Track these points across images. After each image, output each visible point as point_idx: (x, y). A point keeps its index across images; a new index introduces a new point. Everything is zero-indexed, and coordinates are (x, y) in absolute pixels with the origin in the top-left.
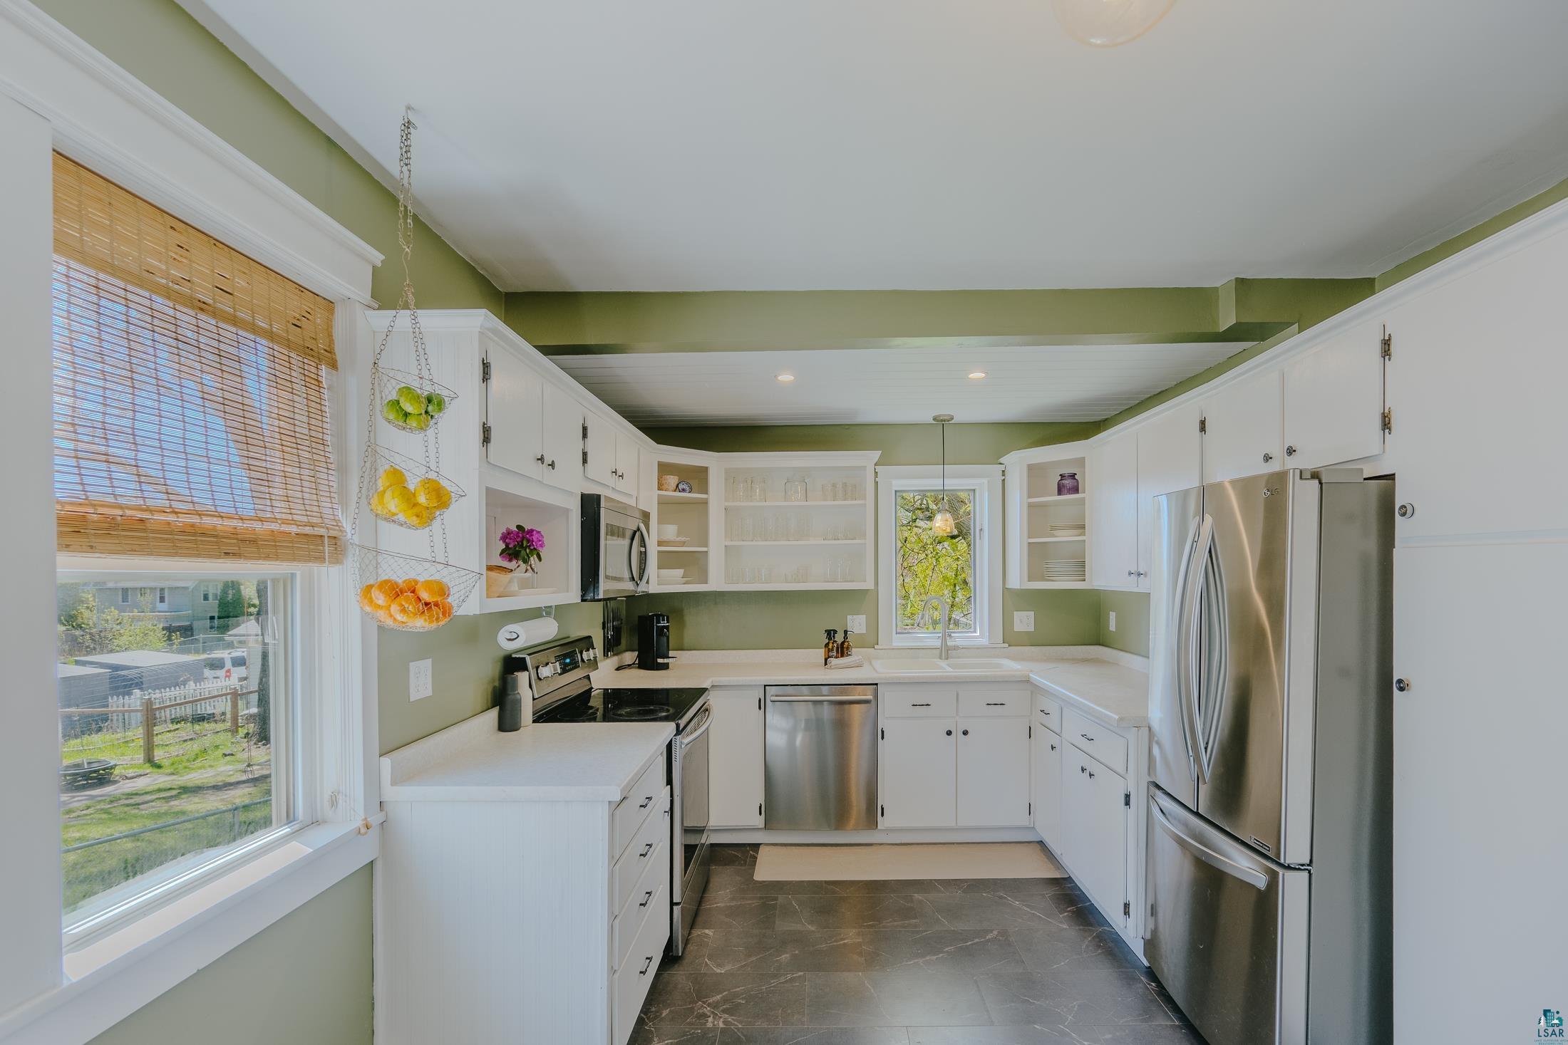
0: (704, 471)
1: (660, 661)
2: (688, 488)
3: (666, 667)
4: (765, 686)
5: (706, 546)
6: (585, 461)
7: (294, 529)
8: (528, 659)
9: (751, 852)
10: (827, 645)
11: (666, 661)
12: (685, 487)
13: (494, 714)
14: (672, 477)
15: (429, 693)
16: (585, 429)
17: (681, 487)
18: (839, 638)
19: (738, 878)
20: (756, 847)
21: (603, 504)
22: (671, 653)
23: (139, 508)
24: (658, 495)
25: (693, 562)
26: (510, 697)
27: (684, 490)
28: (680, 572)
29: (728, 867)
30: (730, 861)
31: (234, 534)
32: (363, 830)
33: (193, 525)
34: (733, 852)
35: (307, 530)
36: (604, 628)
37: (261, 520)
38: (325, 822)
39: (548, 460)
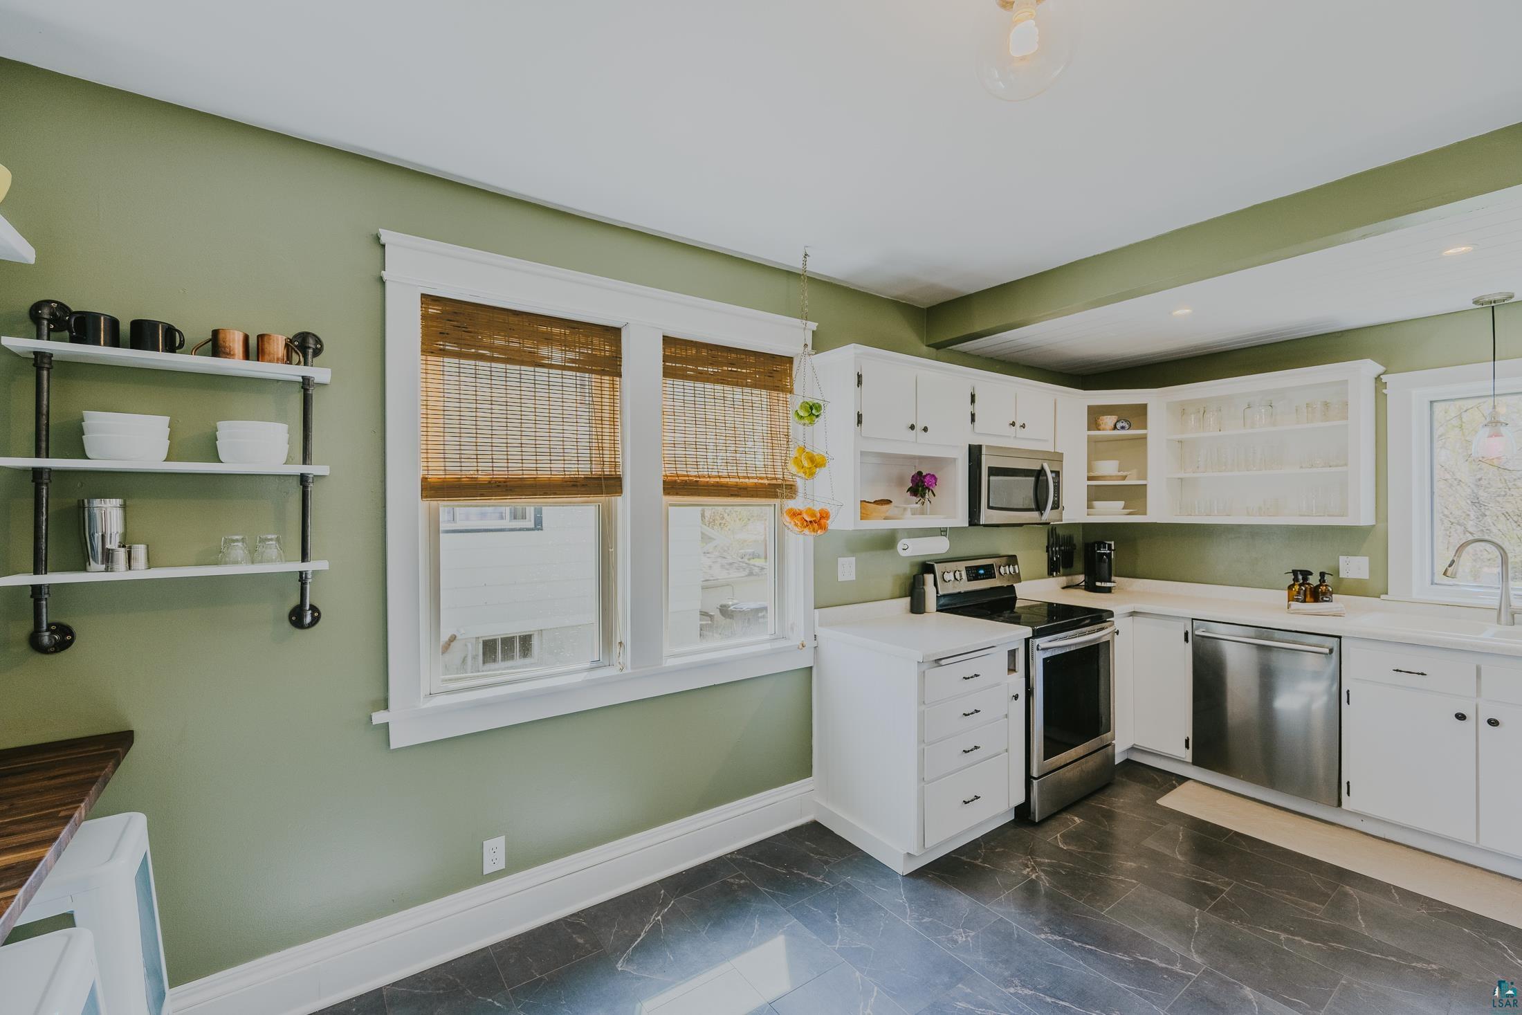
0: (1144, 407)
1: (1098, 584)
2: (1127, 426)
3: (1109, 590)
4: (1193, 619)
5: (1145, 479)
6: (973, 420)
7: (766, 482)
8: (935, 565)
9: (1174, 782)
10: (1290, 587)
11: (1108, 585)
12: (1125, 424)
13: (906, 601)
14: (1109, 417)
15: (853, 577)
16: (973, 396)
17: (1118, 426)
18: (1314, 580)
19: (1142, 796)
20: (1183, 779)
21: (984, 451)
22: (1113, 578)
23: (695, 476)
24: (1088, 435)
25: (1134, 495)
26: (917, 590)
27: (1123, 428)
28: (1122, 503)
29: (1138, 784)
30: (1146, 781)
31: (736, 485)
32: (801, 647)
33: (717, 482)
34: (1155, 776)
35: (774, 482)
36: (1048, 551)
37: (748, 478)
38: (789, 639)
39: (919, 427)
